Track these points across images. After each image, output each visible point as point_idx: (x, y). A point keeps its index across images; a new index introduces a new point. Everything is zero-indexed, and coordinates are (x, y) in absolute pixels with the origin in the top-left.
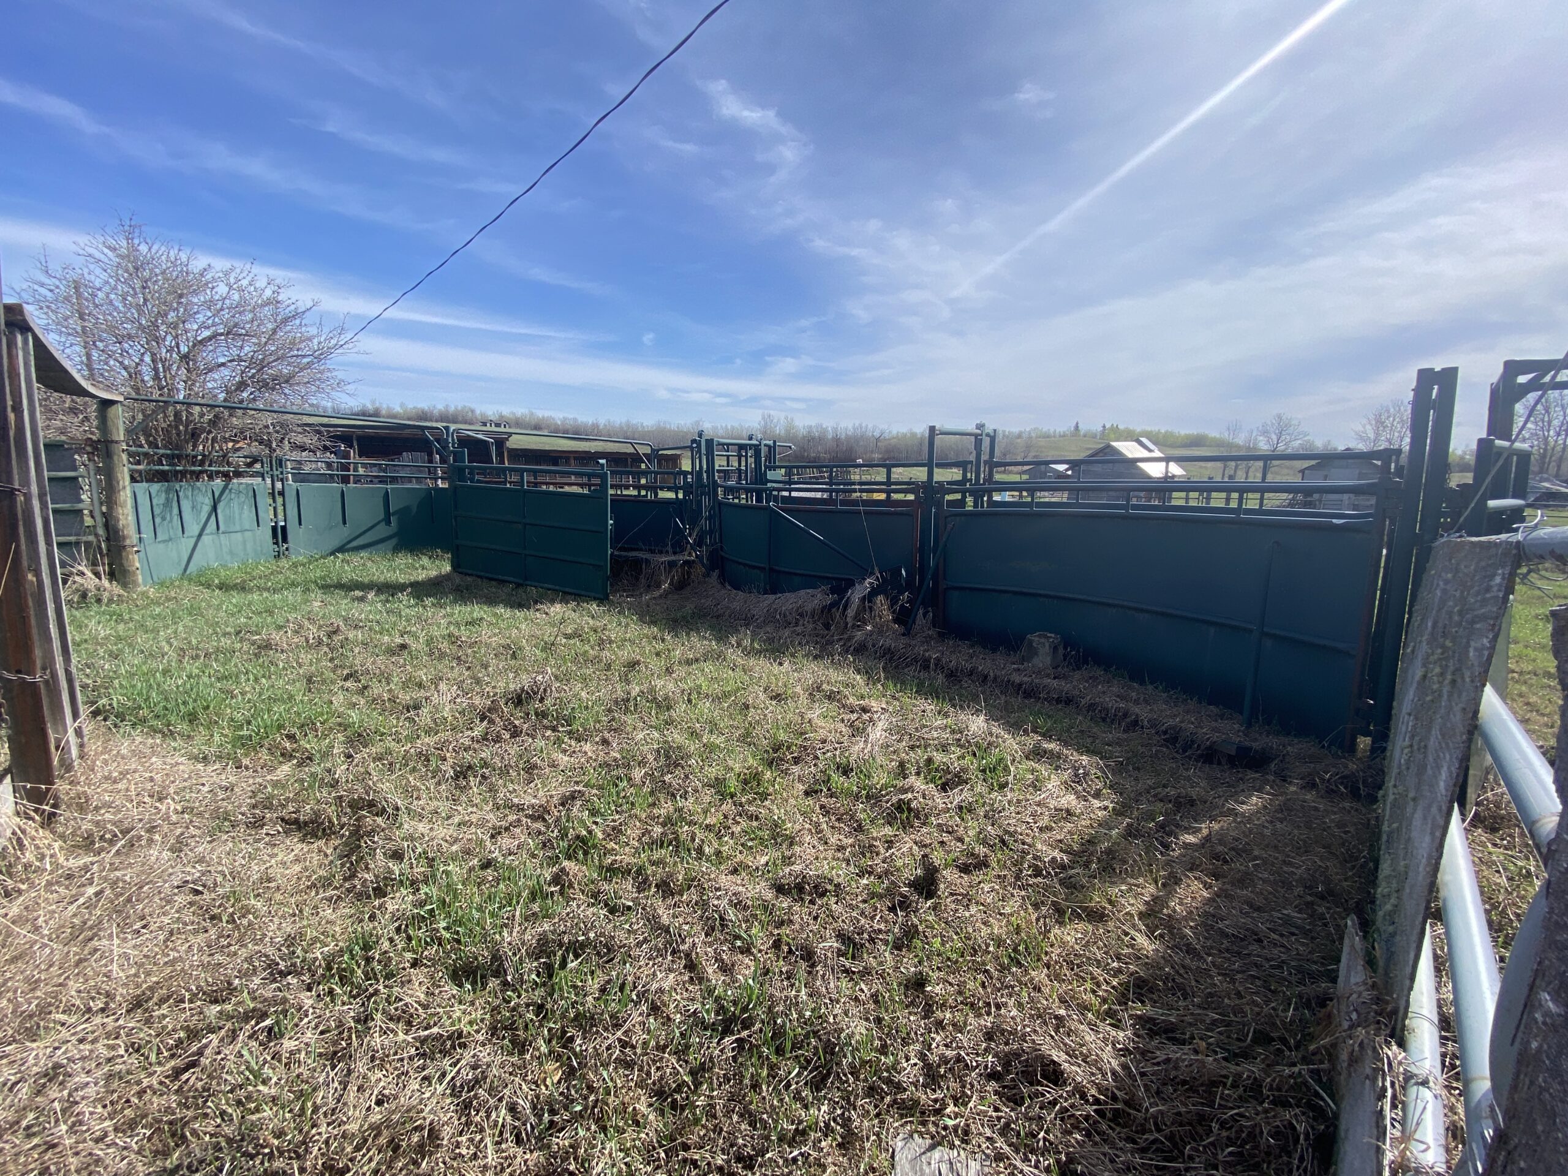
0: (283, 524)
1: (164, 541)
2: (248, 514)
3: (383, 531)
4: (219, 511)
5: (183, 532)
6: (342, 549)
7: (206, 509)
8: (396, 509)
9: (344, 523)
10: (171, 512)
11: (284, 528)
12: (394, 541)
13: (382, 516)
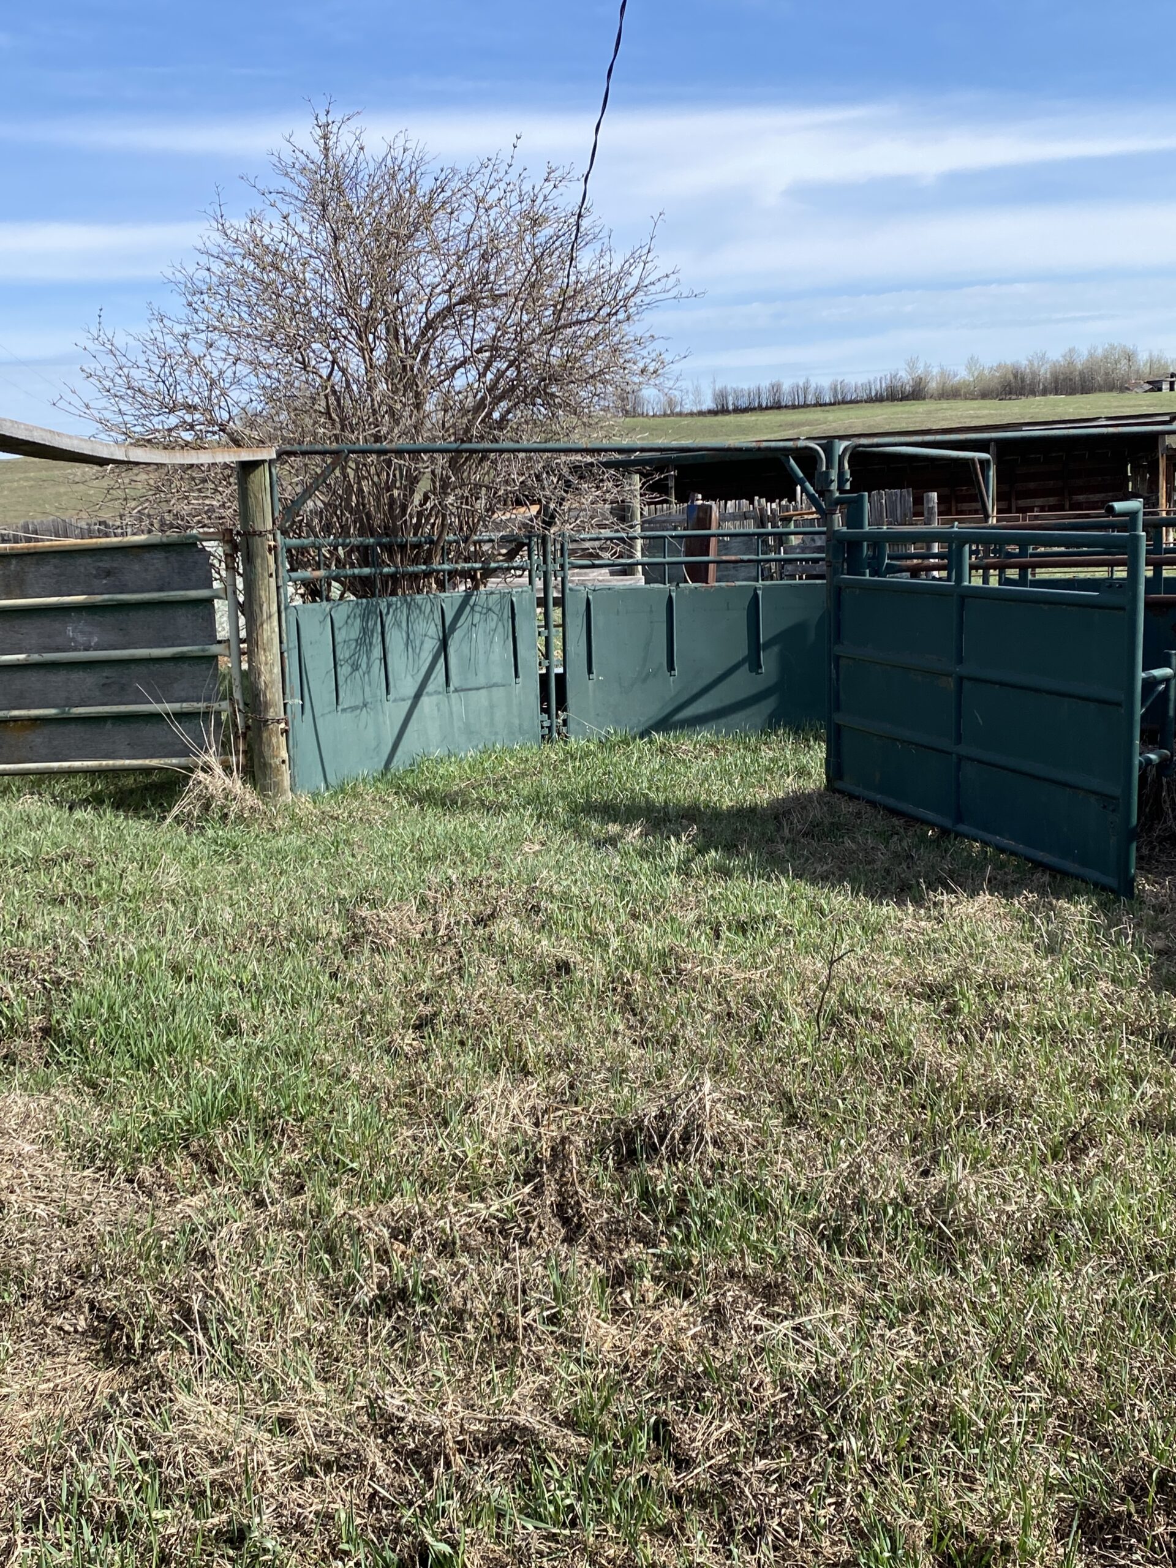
0: (560, 670)
1: (353, 708)
2: (501, 651)
3: (743, 684)
4: (451, 651)
5: (388, 692)
6: (664, 724)
7: (431, 645)
8: (771, 636)
9: (671, 667)
10: (369, 653)
11: (561, 679)
12: (767, 706)
13: (743, 652)
